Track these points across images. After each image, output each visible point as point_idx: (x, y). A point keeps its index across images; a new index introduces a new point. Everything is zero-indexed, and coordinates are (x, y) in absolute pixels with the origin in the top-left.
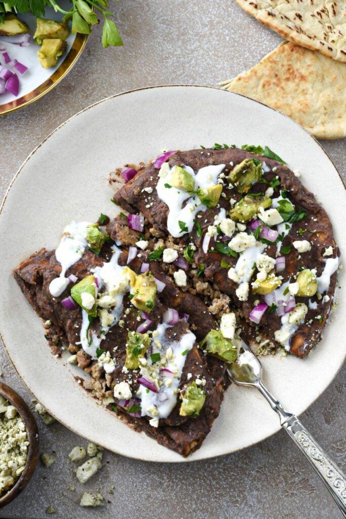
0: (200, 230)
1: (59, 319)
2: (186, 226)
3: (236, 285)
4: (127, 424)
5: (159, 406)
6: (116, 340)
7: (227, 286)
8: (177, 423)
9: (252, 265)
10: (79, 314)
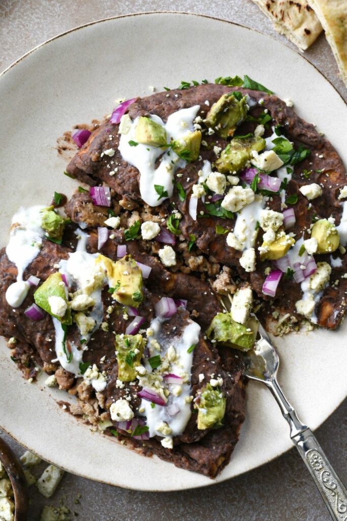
0: (182, 192)
1: (26, 334)
2: (165, 190)
3: (238, 253)
4: (134, 449)
5: (170, 422)
6: (101, 348)
7: (227, 256)
8: (196, 439)
9: (254, 225)
10: (50, 323)
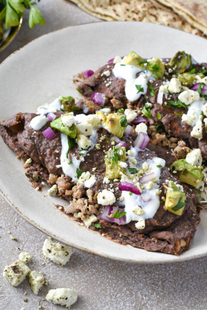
0: (153, 91)
1: (40, 151)
2: (142, 87)
3: (190, 127)
4: (112, 240)
5: (143, 206)
6: (93, 163)
7: (182, 131)
8: (163, 223)
9: (200, 113)
10: (59, 142)
